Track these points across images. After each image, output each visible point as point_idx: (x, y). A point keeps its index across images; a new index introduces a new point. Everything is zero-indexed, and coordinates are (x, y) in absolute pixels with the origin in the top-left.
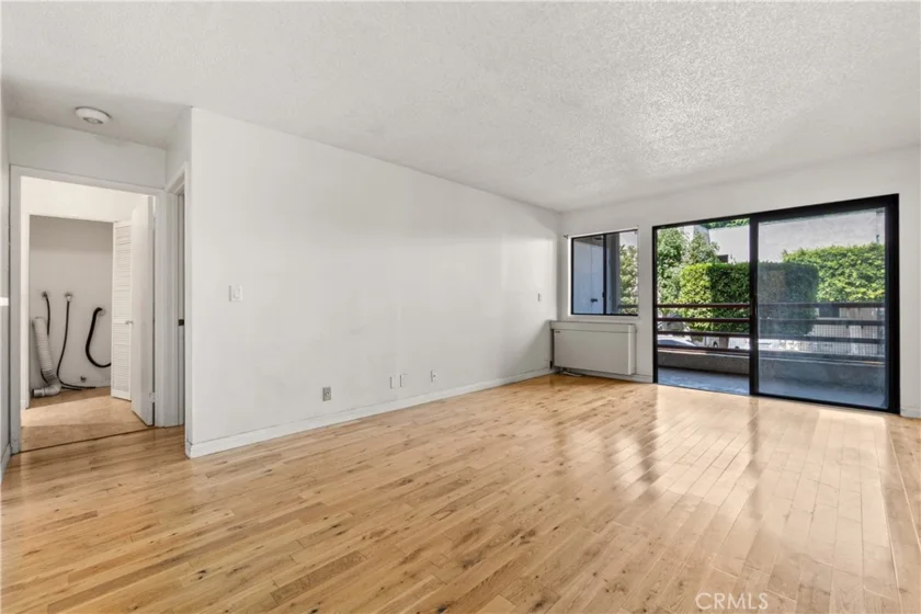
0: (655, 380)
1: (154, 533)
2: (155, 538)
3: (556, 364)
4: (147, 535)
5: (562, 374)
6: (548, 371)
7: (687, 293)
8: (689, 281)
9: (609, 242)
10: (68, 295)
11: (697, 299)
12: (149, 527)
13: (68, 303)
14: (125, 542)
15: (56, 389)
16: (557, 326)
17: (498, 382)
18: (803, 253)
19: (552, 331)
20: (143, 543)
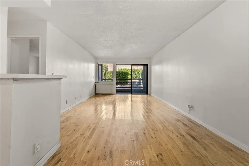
0: (116, 94)
3: (96, 92)
5: (97, 94)
6: (94, 94)
7: (108, 77)
8: (109, 74)
9: (102, 65)
11: (110, 78)
16: (96, 84)
17: (89, 97)
18: (121, 69)
19: (95, 85)
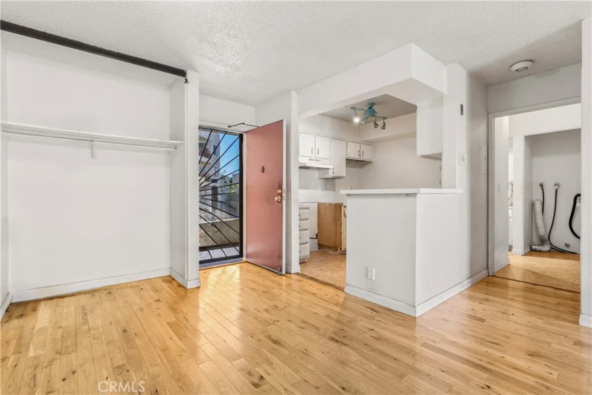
1: (495, 349)
2: (490, 351)
4: (490, 347)
10: (556, 185)
12: (496, 344)
13: (556, 191)
14: (477, 342)
15: (546, 248)
20: (483, 349)
